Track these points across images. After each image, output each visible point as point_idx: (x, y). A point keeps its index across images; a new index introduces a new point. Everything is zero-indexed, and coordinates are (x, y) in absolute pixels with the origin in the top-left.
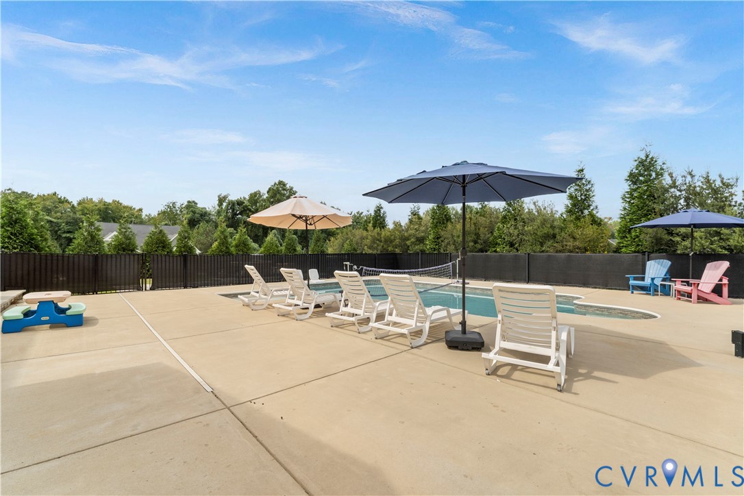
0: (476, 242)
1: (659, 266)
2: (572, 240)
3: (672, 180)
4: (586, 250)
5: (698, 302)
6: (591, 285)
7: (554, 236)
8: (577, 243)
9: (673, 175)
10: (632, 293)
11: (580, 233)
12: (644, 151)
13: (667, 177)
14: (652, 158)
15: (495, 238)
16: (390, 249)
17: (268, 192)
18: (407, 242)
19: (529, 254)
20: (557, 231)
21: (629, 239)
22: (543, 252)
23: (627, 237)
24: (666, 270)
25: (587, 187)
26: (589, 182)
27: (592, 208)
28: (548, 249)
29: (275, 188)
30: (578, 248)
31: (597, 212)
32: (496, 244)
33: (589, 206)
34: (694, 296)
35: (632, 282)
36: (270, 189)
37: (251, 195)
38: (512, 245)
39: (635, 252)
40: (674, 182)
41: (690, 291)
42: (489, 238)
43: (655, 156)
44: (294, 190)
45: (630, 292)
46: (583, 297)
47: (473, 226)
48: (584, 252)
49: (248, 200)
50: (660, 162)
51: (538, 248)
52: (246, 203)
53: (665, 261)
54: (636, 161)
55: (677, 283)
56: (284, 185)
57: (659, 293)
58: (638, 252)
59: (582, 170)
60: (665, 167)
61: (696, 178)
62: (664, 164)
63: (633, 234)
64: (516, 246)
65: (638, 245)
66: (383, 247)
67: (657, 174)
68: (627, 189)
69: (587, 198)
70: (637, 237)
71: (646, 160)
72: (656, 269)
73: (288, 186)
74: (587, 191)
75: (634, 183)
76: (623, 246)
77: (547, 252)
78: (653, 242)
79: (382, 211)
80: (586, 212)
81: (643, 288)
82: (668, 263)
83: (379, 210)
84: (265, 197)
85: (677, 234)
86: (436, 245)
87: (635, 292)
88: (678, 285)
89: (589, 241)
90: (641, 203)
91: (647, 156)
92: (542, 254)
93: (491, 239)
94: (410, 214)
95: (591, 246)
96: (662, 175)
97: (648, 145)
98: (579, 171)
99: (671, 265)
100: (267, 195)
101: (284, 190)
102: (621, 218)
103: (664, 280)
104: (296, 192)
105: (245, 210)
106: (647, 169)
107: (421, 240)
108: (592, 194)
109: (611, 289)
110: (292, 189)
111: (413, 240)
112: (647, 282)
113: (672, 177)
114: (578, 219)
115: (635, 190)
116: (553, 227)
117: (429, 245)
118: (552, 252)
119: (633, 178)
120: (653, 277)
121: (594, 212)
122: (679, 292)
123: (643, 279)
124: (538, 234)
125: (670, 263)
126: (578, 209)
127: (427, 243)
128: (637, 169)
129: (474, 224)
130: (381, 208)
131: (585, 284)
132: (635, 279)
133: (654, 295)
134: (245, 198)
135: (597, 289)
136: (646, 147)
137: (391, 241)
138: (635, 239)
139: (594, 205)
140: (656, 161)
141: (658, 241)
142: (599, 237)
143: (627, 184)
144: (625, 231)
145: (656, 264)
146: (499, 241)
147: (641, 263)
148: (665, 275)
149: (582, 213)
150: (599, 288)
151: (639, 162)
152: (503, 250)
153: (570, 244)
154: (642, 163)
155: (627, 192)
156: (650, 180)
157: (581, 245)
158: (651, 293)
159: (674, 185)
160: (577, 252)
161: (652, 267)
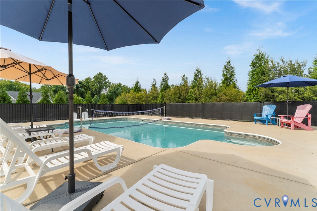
0: (179, 98)
1: (270, 108)
2: (224, 96)
3: (273, 64)
4: (231, 101)
5: (295, 129)
6: (234, 119)
7: (216, 94)
8: (227, 97)
9: (274, 62)
10: (256, 123)
11: (228, 92)
12: (259, 51)
13: (270, 63)
14: (263, 54)
15: (189, 96)
16: (140, 102)
17: (94, 78)
18: (148, 99)
19: (203, 103)
20: (217, 91)
21: (252, 95)
22: (210, 102)
23: (251, 94)
24: (274, 110)
25: (232, 70)
26: (233, 68)
27: (234, 81)
28: (213, 101)
29: (97, 76)
30: (227, 100)
31: (237, 83)
32: (189, 99)
33: (233, 79)
34: (292, 125)
35: (256, 117)
36: (95, 76)
37: (86, 79)
38: (196, 99)
39: (255, 101)
40: (274, 65)
41: (290, 123)
42: (186, 96)
43: (264, 53)
44: (106, 77)
45: (254, 123)
46: (230, 127)
47: (178, 90)
48: (230, 102)
49: (85, 82)
50: (266, 56)
51: (208, 100)
52: (84, 83)
53: (273, 105)
54: (255, 56)
55: (281, 118)
56: (102, 75)
57: (271, 123)
58: (257, 101)
59: (229, 62)
60: (269, 59)
61: (285, 62)
62: (268, 57)
63: (254, 93)
64: (198, 100)
65: (257, 98)
66: (137, 101)
67: (265, 62)
68: (251, 70)
69: (232, 76)
70: (256, 94)
71: (260, 55)
72: (268, 110)
73: (103, 75)
74: (232, 72)
75: (254, 67)
76: (249, 99)
77: (213, 102)
78: (264, 97)
79: (139, 85)
80: (231, 83)
81: (261, 121)
82: (275, 107)
83: (137, 84)
84: (92, 80)
85: (276, 92)
86: (163, 100)
87: (257, 123)
88: (282, 119)
89: (233, 96)
90: (258, 77)
91: (260, 54)
92: (210, 103)
93: (187, 97)
94: (151, 85)
95: (234, 99)
96: (267, 63)
97: (261, 48)
98: (228, 63)
99: (276, 107)
100: (93, 79)
101: (102, 77)
102: (248, 85)
103: (273, 116)
104: (108, 78)
105: (82, 86)
106: (260, 60)
107: (155, 98)
108: (234, 74)
109: (244, 121)
110: (105, 76)
111: (151, 98)
112: (264, 117)
113: (273, 63)
114: (227, 86)
115: (254, 71)
116: (215, 90)
117: (159, 101)
118: (215, 102)
119: (254, 65)
120: (267, 114)
121: (235, 83)
122: (282, 123)
123: (261, 116)
124: (208, 93)
125: (276, 106)
126: (227, 81)
127: (158, 99)
128: (256, 60)
129: (179, 89)
130: (139, 83)
131: (231, 118)
132: (257, 116)
133: (268, 125)
134: (83, 81)
135: (237, 122)
136: (259, 49)
137: (141, 99)
138: (255, 95)
139: (235, 79)
140: (264, 56)
141: (267, 96)
142: (238, 94)
143: (250, 67)
144: (250, 91)
145: (268, 107)
146: (191, 97)
147: (259, 107)
148: (273, 113)
149: (230, 83)
150: (238, 121)
151: (257, 56)
152: (192, 102)
153: (224, 97)
154: (258, 56)
155: (251, 72)
156: (261, 66)
157: (229, 99)
158: (266, 123)
159: (274, 67)
160: (227, 102)
161: (266, 109)
